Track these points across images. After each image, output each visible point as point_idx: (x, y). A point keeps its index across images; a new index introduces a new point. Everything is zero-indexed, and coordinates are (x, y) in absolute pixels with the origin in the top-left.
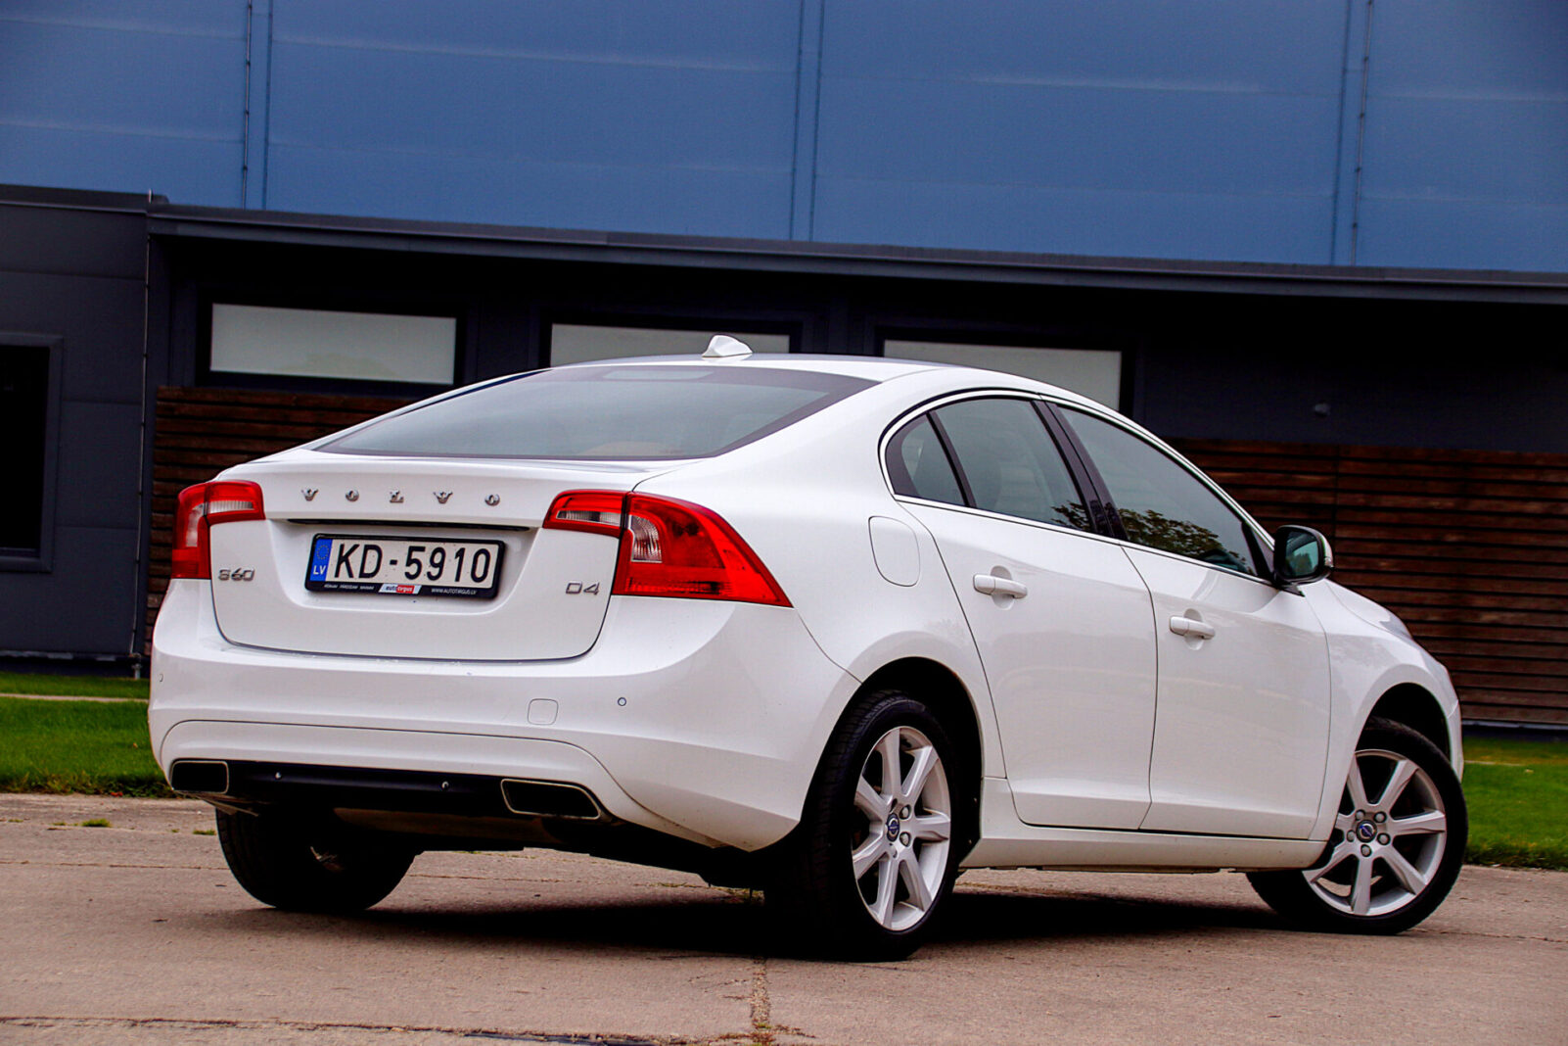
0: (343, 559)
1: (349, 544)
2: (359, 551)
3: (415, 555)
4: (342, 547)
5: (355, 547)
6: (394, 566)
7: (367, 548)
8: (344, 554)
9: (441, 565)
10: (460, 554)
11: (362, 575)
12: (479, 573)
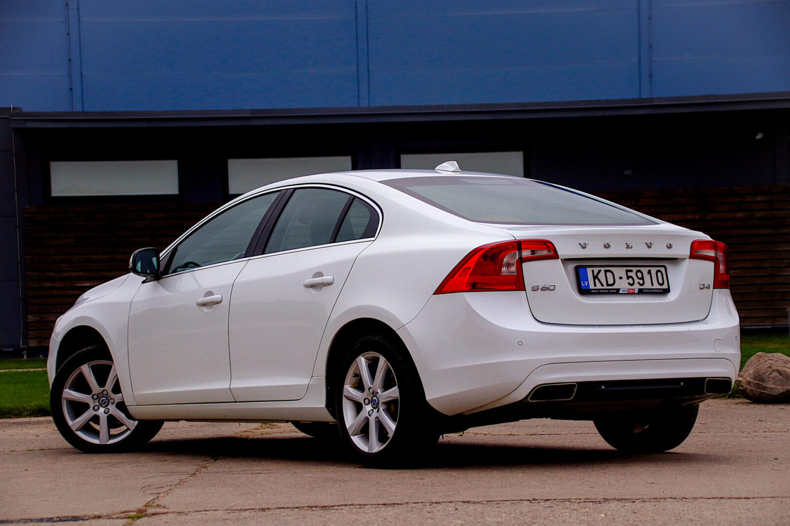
0: (595, 277)
1: (596, 270)
2: (602, 273)
3: (629, 274)
4: (593, 271)
5: (600, 271)
6: (621, 280)
7: (606, 271)
8: (595, 275)
9: (642, 278)
10: (649, 272)
11: (608, 285)
12: (661, 282)
